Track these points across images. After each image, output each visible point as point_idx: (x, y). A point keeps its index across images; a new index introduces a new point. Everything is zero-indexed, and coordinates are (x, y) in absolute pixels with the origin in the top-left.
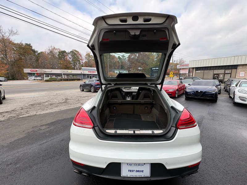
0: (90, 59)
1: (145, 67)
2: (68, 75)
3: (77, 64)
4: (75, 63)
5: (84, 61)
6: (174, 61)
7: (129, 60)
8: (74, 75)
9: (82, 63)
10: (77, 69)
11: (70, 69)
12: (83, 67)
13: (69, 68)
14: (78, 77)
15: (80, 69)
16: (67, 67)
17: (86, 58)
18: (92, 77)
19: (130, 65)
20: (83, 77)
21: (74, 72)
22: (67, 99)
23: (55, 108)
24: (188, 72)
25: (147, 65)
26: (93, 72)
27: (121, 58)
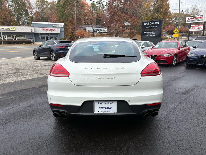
0: (45, 7)
1: (136, 21)
2: (9, 34)
3: (23, 16)
4: (19, 14)
5: (34, 11)
6: (182, 11)
7: (108, 10)
8: (19, 34)
9: (32, 14)
10: (23, 25)
11: (12, 25)
12: (33, 21)
13: (9, 22)
14: (26, 39)
15: (29, 25)
16: (6, 21)
17: (37, 5)
18: (49, 38)
19: (110, 18)
20: (34, 38)
21: (19, 29)
22: (18, 70)
23: (6, 79)
24: (202, 30)
25: (139, 18)
26: (51, 30)
27: (96, 7)
